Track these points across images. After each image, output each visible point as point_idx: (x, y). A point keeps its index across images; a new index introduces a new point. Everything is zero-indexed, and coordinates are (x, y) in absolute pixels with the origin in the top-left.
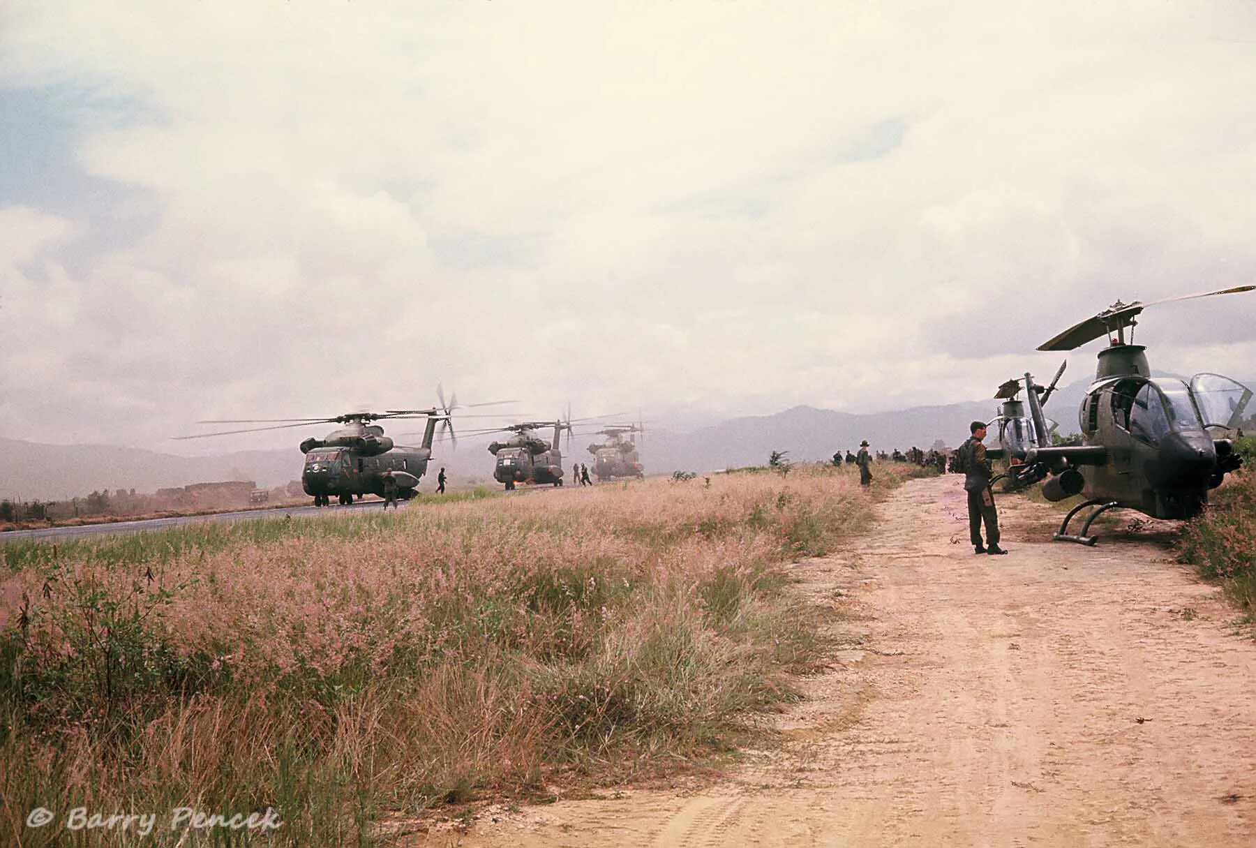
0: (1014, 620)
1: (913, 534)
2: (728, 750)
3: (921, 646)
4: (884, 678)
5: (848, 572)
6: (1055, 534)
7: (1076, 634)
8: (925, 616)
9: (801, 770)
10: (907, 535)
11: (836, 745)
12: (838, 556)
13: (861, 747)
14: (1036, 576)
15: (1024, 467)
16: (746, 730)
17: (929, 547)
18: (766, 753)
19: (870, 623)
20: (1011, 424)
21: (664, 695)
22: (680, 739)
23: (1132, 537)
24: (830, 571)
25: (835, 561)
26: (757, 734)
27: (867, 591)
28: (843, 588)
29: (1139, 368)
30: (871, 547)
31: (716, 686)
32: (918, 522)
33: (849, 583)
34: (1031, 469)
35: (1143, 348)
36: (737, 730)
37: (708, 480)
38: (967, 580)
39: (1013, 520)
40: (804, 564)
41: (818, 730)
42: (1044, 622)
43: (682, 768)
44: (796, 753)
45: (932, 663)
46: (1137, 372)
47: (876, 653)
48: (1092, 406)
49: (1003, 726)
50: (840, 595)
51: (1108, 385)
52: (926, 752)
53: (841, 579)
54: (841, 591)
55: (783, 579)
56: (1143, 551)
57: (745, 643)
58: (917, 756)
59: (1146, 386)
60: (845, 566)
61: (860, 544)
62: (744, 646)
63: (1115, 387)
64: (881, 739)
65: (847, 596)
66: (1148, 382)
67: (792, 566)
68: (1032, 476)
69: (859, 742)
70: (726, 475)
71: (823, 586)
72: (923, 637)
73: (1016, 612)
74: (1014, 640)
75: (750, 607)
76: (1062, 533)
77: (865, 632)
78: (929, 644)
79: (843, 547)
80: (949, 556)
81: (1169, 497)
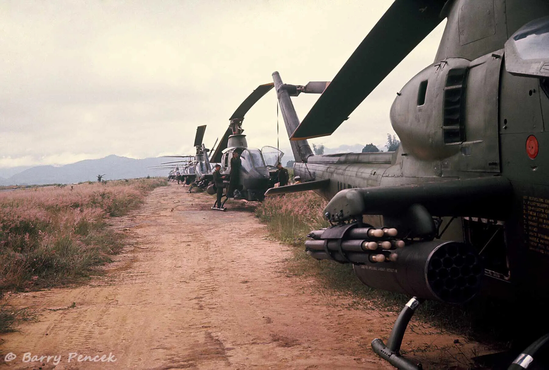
0: (190, 237)
1: (157, 208)
2: (86, 276)
3: (155, 246)
4: (140, 256)
5: (130, 222)
6: (212, 208)
7: (211, 241)
8: (158, 236)
9: (111, 281)
10: (155, 209)
11: (123, 273)
12: (126, 216)
13: (132, 274)
14: (202, 222)
15: (199, 181)
16: (91, 270)
17: (163, 213)
18: (99, 277)
19: (137, 239)
20: (199, 164)
21: (63, 261)
22: (69, 273)
23: (241, 208)
24: (123, 222)
25: (125, 218)
26: (95, 271)
27: (137, 228)
28: (128, 227)
29: (243, 143)
30: (139, 213)
31: (81, 258)
32: (159, 204)
33: (130, 225)
34: (202, 182)
35: (245, 136)
36: (89, 270)
37: (72, 187)
38: (175, 224)
39: (197, 203)
40: (113, 219)
41: (117, 270)
42: (201, 237)
43: (70, 282)
44: (109, 277)
45: (159, 251)
46: (242, 145)
47: (139, 248)
48: (226, 158)
49: (180, 267)
50: (126, 230)
51: (232, 150)
52: (153, 275)
53: (127, 224)
54: (127, 228)
55: (105, 224)
56: (243, 213)
57: (91, 245)
58: (150, 276)
59: (245, 151)
60: (129, 220)
61: (135, 212)
62: (90, 246)
63: (234, 151)
64: (139, 272)
65: (129, 230)
66: (246, 149)
67: (108, 220)
68: (203, 185)
69: (131, 273)
70: (78, 185)
71: (120, 227)
72: (156, 243)
73: (191, 234)
74: (189, 243)
75: (92, 233)
76: (214, 207)
77: (135, 241)
78: (158, 246)
79: (128, 213)
80: (170, 216)
81: (253, 193)
